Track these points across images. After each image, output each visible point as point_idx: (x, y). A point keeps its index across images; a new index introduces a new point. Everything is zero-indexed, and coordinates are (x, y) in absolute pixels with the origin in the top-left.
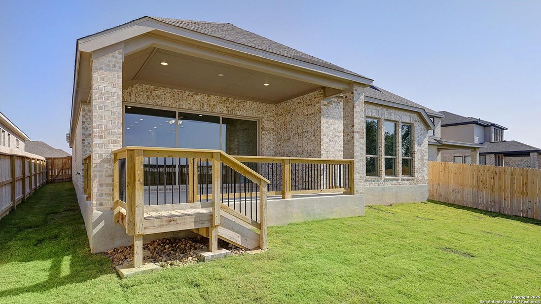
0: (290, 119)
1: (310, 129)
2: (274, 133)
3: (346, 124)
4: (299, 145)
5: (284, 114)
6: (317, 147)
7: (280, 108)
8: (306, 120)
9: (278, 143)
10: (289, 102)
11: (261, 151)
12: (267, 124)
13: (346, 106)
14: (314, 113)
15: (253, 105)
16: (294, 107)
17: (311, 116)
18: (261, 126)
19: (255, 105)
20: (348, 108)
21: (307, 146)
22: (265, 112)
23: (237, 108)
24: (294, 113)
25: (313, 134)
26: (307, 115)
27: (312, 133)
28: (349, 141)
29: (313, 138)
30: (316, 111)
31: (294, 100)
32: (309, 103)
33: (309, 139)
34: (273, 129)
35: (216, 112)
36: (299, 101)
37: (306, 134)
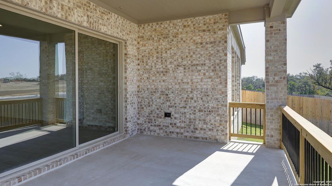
0: (168, 46)
1: (207, 61)
2: (137, 62)
3: (271, 61)
4: (185, 80)
5: (156, 39)
6: (220, 86)
7: (148, 29)
8: (198, 50)
9: (145, 75)
10: (166, 24)
11: (124, 86)
12: (131, 50)
13: (271, 37)
14: (215, 42)
15: (118, 20)
16: (175, 31)
17: (209, 46)
18: (124, 52)
19: (120, 20)
20: (276, 40)
21: (201, 83)
22: (129, 33)
23: (101, 21)
24: (175, 39)
25: (212, 68)
26: (201, 43)
27: (209, 67)
28: (277, 82)
29: (212, 74)
30: (218, 39)
31: (175, 21)
32: (205, 28)
33: (204, 74)
34: (136, 56)
35: (73, 21)
36: (186, 24)
37: (199, 68)
